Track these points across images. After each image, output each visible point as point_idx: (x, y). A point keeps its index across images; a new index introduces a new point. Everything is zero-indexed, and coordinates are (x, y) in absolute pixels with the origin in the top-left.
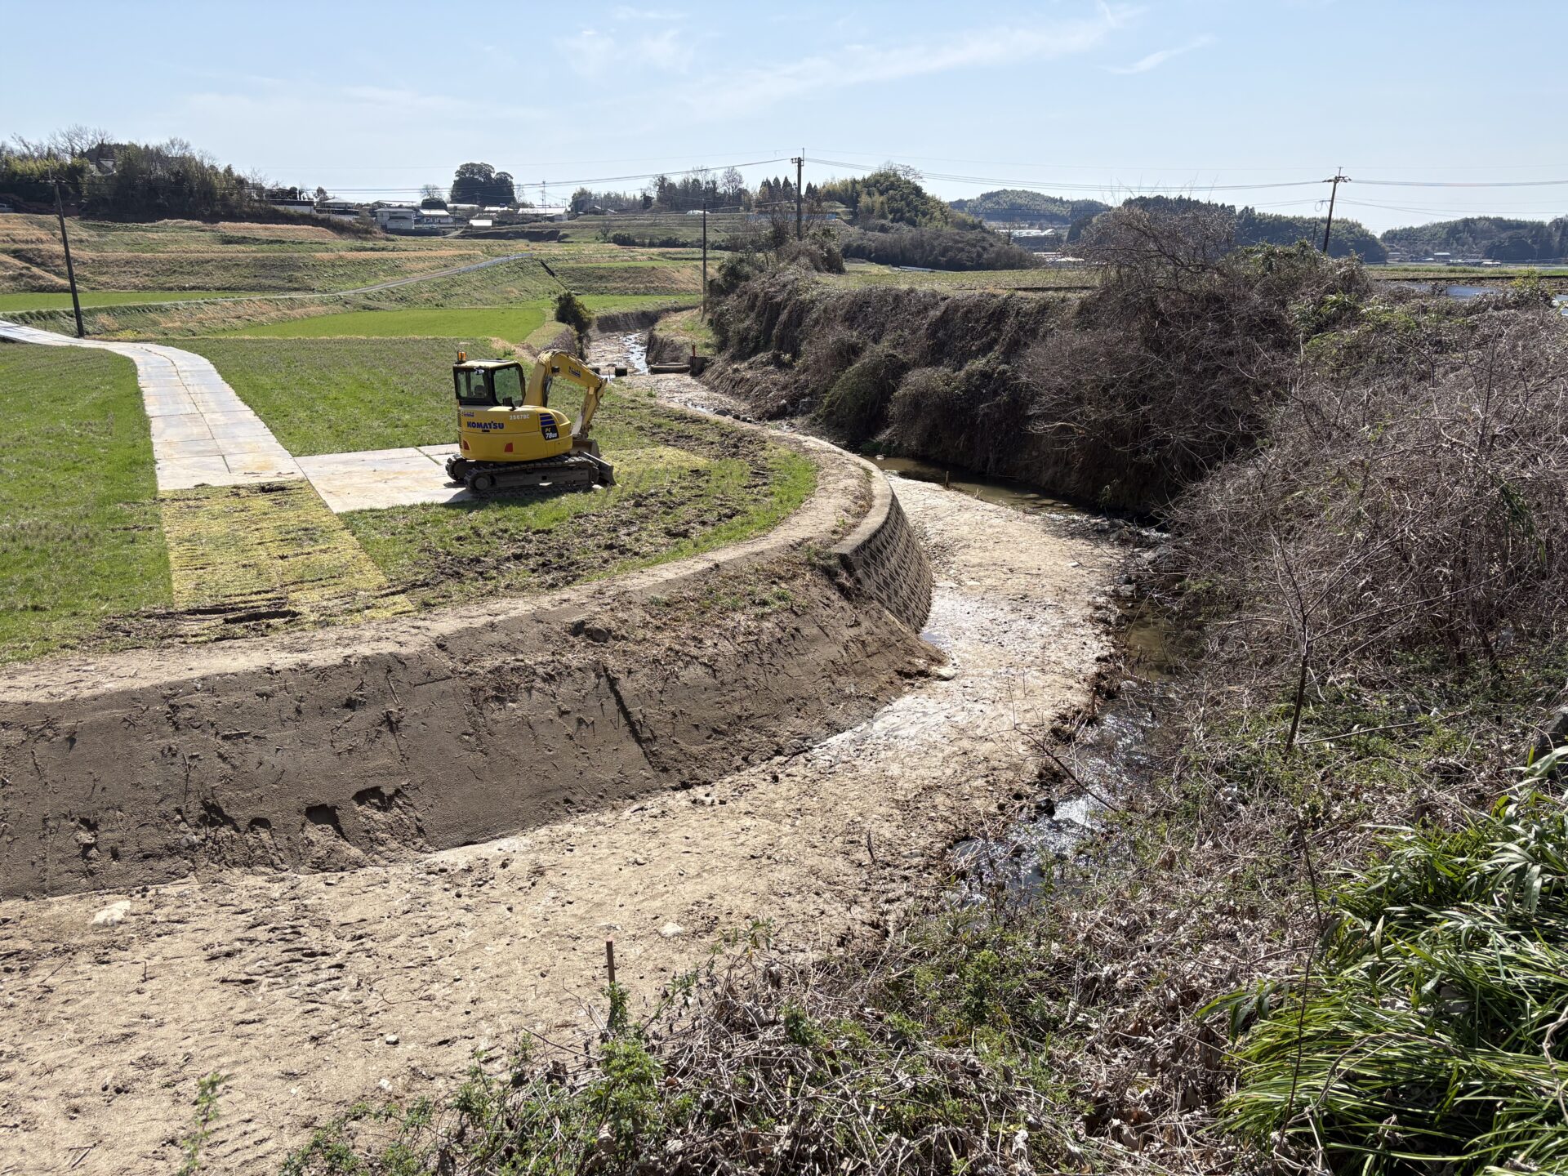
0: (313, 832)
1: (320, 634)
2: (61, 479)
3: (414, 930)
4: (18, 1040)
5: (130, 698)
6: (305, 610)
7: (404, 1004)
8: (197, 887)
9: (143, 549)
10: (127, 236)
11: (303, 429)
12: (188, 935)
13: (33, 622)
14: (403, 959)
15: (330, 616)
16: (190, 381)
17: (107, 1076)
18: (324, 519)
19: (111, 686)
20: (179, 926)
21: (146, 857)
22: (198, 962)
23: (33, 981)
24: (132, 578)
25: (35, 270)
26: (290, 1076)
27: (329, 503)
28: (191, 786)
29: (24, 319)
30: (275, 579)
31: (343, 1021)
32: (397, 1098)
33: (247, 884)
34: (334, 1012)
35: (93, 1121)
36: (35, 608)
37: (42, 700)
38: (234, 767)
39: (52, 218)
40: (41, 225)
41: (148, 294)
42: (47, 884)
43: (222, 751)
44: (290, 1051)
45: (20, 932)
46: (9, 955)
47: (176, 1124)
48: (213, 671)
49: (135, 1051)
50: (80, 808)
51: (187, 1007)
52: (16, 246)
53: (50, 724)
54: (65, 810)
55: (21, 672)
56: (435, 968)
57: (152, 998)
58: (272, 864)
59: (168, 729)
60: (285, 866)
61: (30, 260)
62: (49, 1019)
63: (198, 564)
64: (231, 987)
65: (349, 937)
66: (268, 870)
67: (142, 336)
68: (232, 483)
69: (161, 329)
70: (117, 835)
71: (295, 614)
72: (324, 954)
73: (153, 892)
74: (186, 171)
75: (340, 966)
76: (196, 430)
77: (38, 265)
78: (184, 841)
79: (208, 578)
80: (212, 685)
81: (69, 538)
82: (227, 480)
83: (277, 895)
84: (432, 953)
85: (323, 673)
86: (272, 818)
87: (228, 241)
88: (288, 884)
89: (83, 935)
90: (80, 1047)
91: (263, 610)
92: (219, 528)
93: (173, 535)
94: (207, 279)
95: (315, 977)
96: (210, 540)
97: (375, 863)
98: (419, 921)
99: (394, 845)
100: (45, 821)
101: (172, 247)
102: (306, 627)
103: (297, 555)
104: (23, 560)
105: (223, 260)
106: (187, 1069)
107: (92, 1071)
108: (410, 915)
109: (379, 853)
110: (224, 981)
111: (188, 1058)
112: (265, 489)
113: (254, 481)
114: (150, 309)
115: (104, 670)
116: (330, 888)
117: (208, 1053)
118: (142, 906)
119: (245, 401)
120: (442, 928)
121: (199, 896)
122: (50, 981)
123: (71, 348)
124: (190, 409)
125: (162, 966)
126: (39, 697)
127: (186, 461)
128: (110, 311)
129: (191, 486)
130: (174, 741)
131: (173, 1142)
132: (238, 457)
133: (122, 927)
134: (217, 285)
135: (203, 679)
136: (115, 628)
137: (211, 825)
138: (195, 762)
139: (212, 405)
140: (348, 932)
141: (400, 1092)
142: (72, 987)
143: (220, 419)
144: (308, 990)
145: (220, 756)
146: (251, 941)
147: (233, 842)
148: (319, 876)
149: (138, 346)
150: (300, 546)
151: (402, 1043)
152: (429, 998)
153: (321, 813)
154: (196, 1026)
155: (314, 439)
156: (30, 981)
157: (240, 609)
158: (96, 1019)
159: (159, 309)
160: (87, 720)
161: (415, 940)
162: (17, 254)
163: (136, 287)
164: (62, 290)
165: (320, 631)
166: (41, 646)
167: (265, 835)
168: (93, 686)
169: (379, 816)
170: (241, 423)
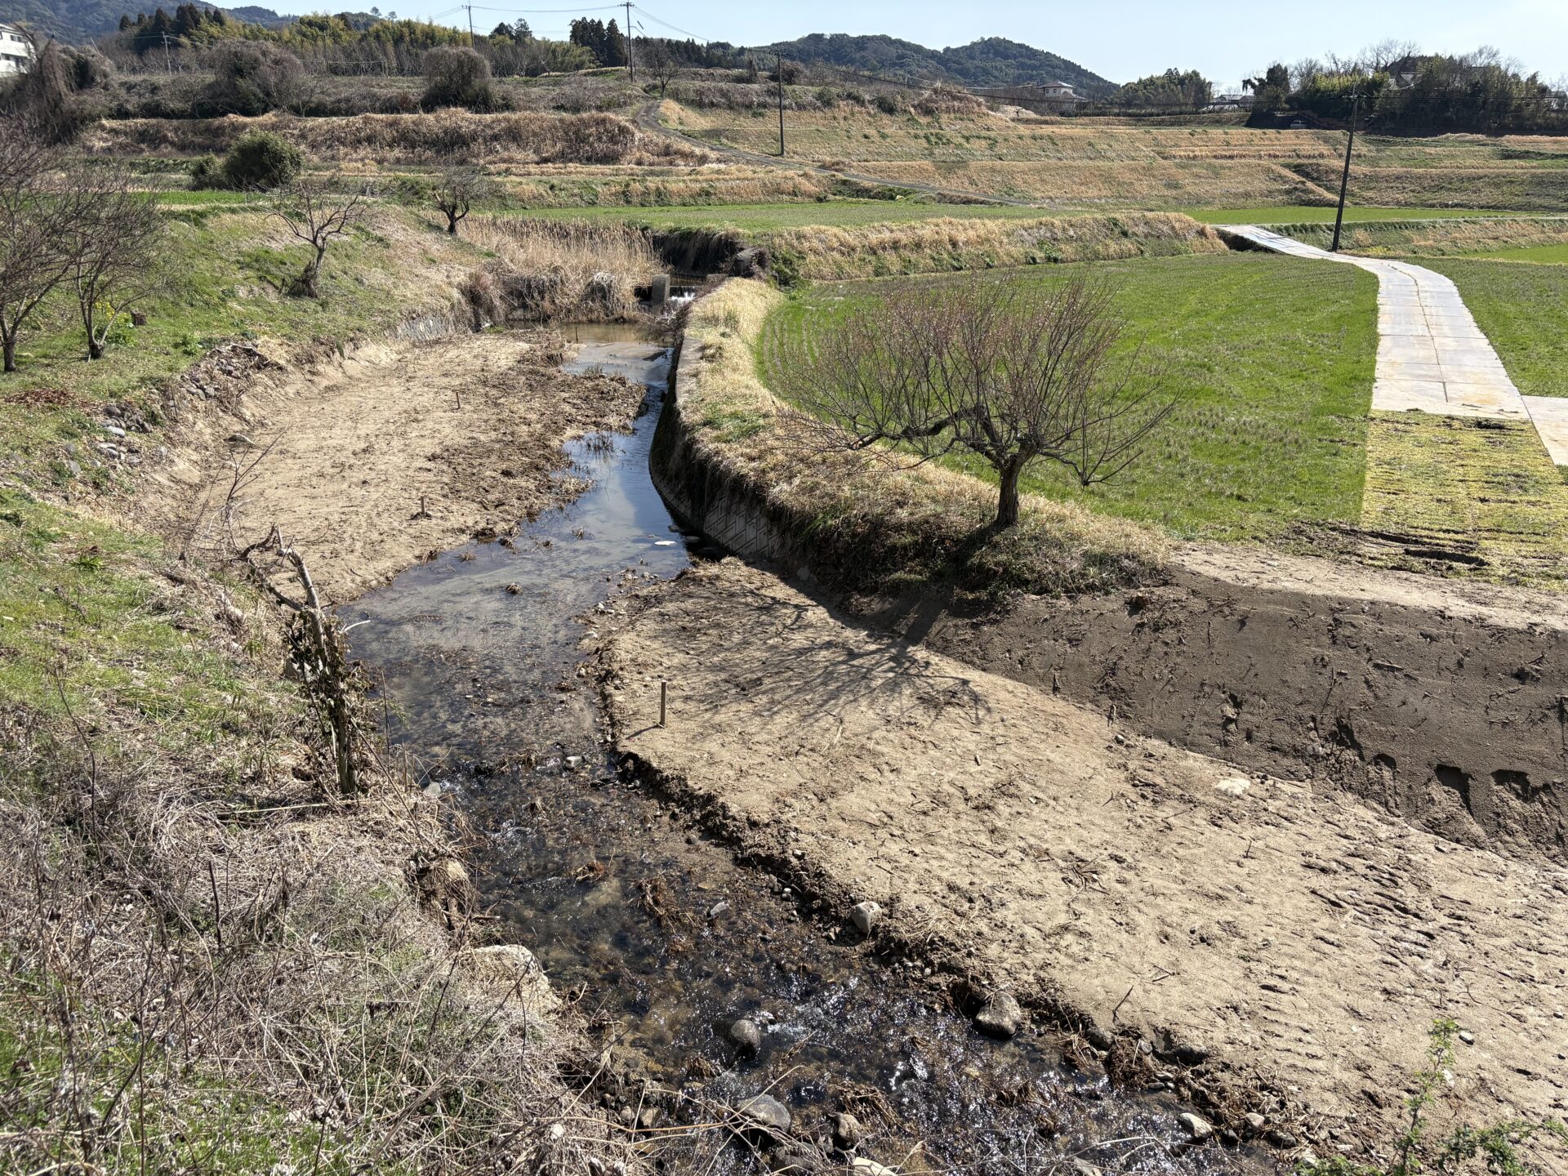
0: (1437, 791)
1: (1508, 591)
2: (1285, 384)
3: (1521, 939)
4: (1138, 856)
5: (1302, 601)
6: (1495, 561)
7: (1489, 1010)
8: (1310, 795)
9: (1343, 463)
10: (1404, 151)
11: (1541, 366)
12: (1291, 834)
13: (1235, 510)
14: (1500, 963)
15: (1523, 575)
16: (1429, 302)
17: (1197, 922)
18: (1541, 468)
19: (1290, 585)
20: (1286, 823)
21: (1274, 749)
22: (1295, 863)
23: (1159, 815)
24: (1326, 489)
25: (1310, 185)
26: (1355, 1013)
27: (1551, 452)
28: (1330, 700)
29: (1287, 232)
30: (1469, 521)
31: (1420, 992)
32: (1457, 1097)
33: (1357, 813)
34: (1413, 977)
35: (1177, 954)
36: (1239, 498)
37: (1229, 580)
38: (1376, 697)
39: (1338, 134)
40: (1326, 141)
41: (1409, 211)
42: (1189, 738)
43: (1370, 678)
44: (1360, 989)
45: (1158, 770)
46: (1147, 785)
47: (1242, 996)
48: (1384, 598)
49: (1225, 913)
50: (1232, 683)
51: (1276, 899)
52: (1299, 161)
53: (1229, 603)
54: (1220, 681)
55: (1217, 551)
56: (1534, 990)
57: (1249, 875)
58: (1386, 804)
59: (1326, 640)
60: (1398, 812)
61: (1307, 175)
62: (1164, 851)
63: (1392, 488)
64: (1319, 901)
65: (1447, 911)
66: (1380, 808)
67: (1392, 253)
68: (1446, 413)
69: (1411, 246)
70: (1255, 719)
71: (1482, 563)
72: (1416, 916)
73: (1270, 782)
74: (1486, 81)
75: (1430, 936)
76: (1422, 353)
77: (1313, 179)
78: (1310, 748)
79: (1398, 504)
80: (1379, 612)
81: (1281, 440)
82: (1444, 410)
83: (1383, 836)
84: (1538, 975)
85: (1500, 634)
86: (1399, 760)
87: (1508, 155)
88: (1397, 830)
89: (1206, 794)
90: (1181, 887)
91: (1448, 550)
92: (1421, 456)
93: (1374, 455)
94: (1473, 197)
95: (1401, 934)
96: (1410, 467)
97: (1496, 850)
98: (1531, 933)
99: (1524, 841)
100: (1202, 685)
101: (1447, 163)
102: (1492, 579)
103: (1500, 501)
104: (1239, 452)
105: (1498, 176)
106: (1263, 953)
107: (1186, 912)
108: (1520, 921)
109: (1504, 842)
110: (1314, 892)
111: (1266, 944)
112: (1481, 425)
113: (1471, 414)
114: (1407, 226)
115: (1286, 568)
116: (1439, 854)
117: (1285, 949)
118: (1260, 791)
119: (1482, 328)
120: (1555, 953)
121: (1310, 804)
122: (1172, 820)
123: (1323, 261)
124: (1421, 330)
125: (1263, 851)
126: (1226, 576)
127: (1403, 383)
128: (1368, 227)
129: (1403, 409)
130: (1329, 653)
131: (1236, 1009)
132: (1460, 386)
133: (1238, 802)
134: (1483, 203)
135: (1372, 603)
136: (1300, 532)
137: (1339, 744)
138: (1341, 680)
139: (1446, 330)
140: (1448, 907)
141: (1461, 1094)
142: (1187, 833)
143: (1451, 344)
144: (1392, 942)
145: (1367, 682)
146: (1348, 868)
147: (1355, 767)
148: (1431, 837)
149: (1386, 262)
150: (1507, 492)
151: (1475, 1047)
152: (1518, 1018)
153: (1451, 775)
154: (1279, 919)
155: (1550, 378)
156: (1157, 813)
157: (1423, 544)
158: (1199, 870)
159: (1418, 227)
160: (1260, 609)
161: (1519, 950)
162: (1298, 169)
163: (1398, 203)
164: (1330, 205)
165: (1509, 589)
166: (1236, 532)
167: (1387, 774)
168: (1273, 581)
169: (1516, 804)
170: (1471, 351)
